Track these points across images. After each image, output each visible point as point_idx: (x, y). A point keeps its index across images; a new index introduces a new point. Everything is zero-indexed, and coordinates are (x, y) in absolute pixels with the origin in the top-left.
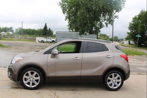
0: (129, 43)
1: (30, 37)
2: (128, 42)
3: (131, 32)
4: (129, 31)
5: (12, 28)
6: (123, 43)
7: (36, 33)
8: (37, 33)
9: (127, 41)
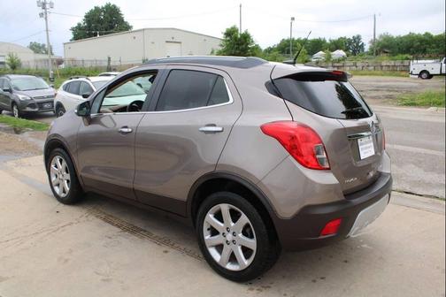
1: (392, 63)
5: (359, 38)
7: (434, 45)
8: (438, 47)
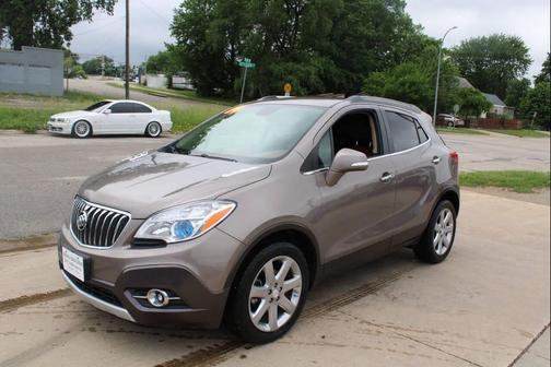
0: (170, 85)
2: (166, 79)
3: (180, 43)
4: (174, 41)
6: (145, 84)
9: (162, 76)
